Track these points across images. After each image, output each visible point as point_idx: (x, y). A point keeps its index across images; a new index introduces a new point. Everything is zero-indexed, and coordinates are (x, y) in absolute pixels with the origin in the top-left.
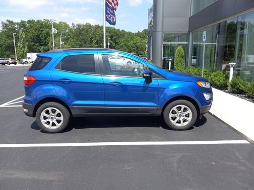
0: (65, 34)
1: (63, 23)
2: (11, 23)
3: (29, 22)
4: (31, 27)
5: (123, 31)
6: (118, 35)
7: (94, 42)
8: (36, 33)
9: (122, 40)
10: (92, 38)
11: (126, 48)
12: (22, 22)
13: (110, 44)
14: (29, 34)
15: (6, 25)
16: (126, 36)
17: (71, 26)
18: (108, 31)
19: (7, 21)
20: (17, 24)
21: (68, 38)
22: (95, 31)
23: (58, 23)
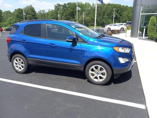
0: (88, 10)
1: (87, 3)
2: (59, 5)
3: (68, 4)
4: (69, 7)
5: (127, 6)
6: (122, 9)
7: (105, 15)
8: (71, 10)
9: (125, 12)
10: (105, 12)
11: (127, 18)
12: (65, 4)
13: (116, 16)
14: (68, 11)
15: (57, 6)
16: (128, 10)
17: (92, 5)
18: (116, 7)
19: (57, 4)
20: (62, 6)
21: (90, 13)
22: (107, 8)
23: (84, 3)
